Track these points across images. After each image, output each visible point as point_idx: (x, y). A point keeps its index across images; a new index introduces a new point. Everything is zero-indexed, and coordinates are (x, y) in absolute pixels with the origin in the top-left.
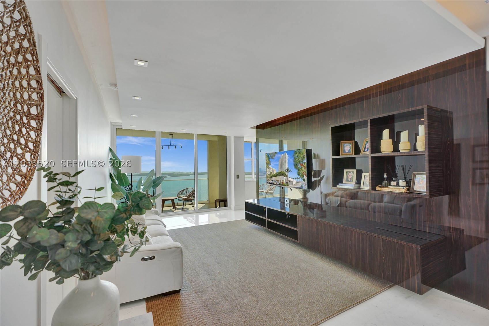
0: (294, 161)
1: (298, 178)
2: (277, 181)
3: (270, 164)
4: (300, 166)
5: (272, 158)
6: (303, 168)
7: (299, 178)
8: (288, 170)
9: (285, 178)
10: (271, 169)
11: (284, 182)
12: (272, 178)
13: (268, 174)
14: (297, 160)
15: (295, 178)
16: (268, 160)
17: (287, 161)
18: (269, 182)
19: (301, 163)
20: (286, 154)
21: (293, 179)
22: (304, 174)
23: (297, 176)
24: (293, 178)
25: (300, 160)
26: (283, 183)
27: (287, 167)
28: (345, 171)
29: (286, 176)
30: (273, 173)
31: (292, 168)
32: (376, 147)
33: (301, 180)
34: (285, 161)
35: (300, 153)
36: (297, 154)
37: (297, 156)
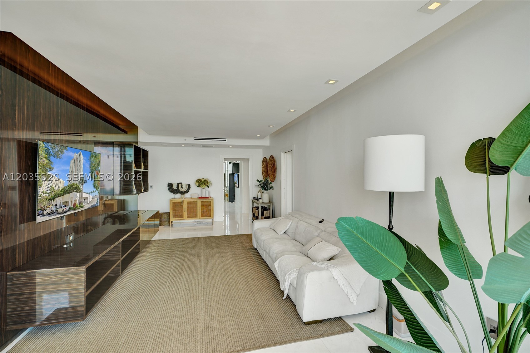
0: (90, 167)
1: (93, 192)
2: (66, 204)
3: (51, 169)
4: (95, 174)
5: (57, 155)
7: (95, 192)
8: (83, 181)
9: (78, 194)
11: (77, 203)
12: (55, 200)
13: (43, 192)
14: (93, 165)
15: (91, 193)
16: (46, 158)
17: (83, 165)
18: (45, 212)
19: (97, 170)
20: (82, 155)
21: (88, 195)
22: (99, 185)
24: (88, 193)
25: (96, 166)
26: (75, 204)
29: (80, 191)
30: (56, 189)
34: (80, 166)
35: (96, 156)
36: (93, 158)
37: (94, 161)
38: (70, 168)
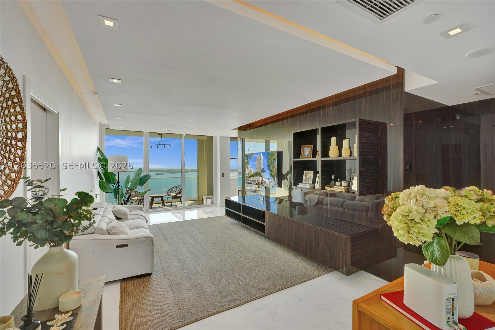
0: (267, 162)
2: (255, 181)
3: (249, 164)
4: (272, 167)
6: (274, 169)
7: (271, 179)
8: (263, 171)
9: (260, 178)
10: (250, 169)
11: (260, 183)
12: (251, 178)
13: (247, 174)
14: (270, 161)
15: (268, 179)
17: (263, 161)
18: (248, 182)
19: (273, 164)
20: (262, 155)
22: (275, 175)
23: (269, 177)
24: (266, 178)
25: (272, 161)
27: (262, 167)
28: (305, 172)
29: (262, 177)
30: (251, 173)
31: (266, 169)
32: (325, 152)
33: (272, 180)
34: (261, 162)
35: (272, 155)
36: (270, 156)
37: (270, 158)
38: (255, 163)
